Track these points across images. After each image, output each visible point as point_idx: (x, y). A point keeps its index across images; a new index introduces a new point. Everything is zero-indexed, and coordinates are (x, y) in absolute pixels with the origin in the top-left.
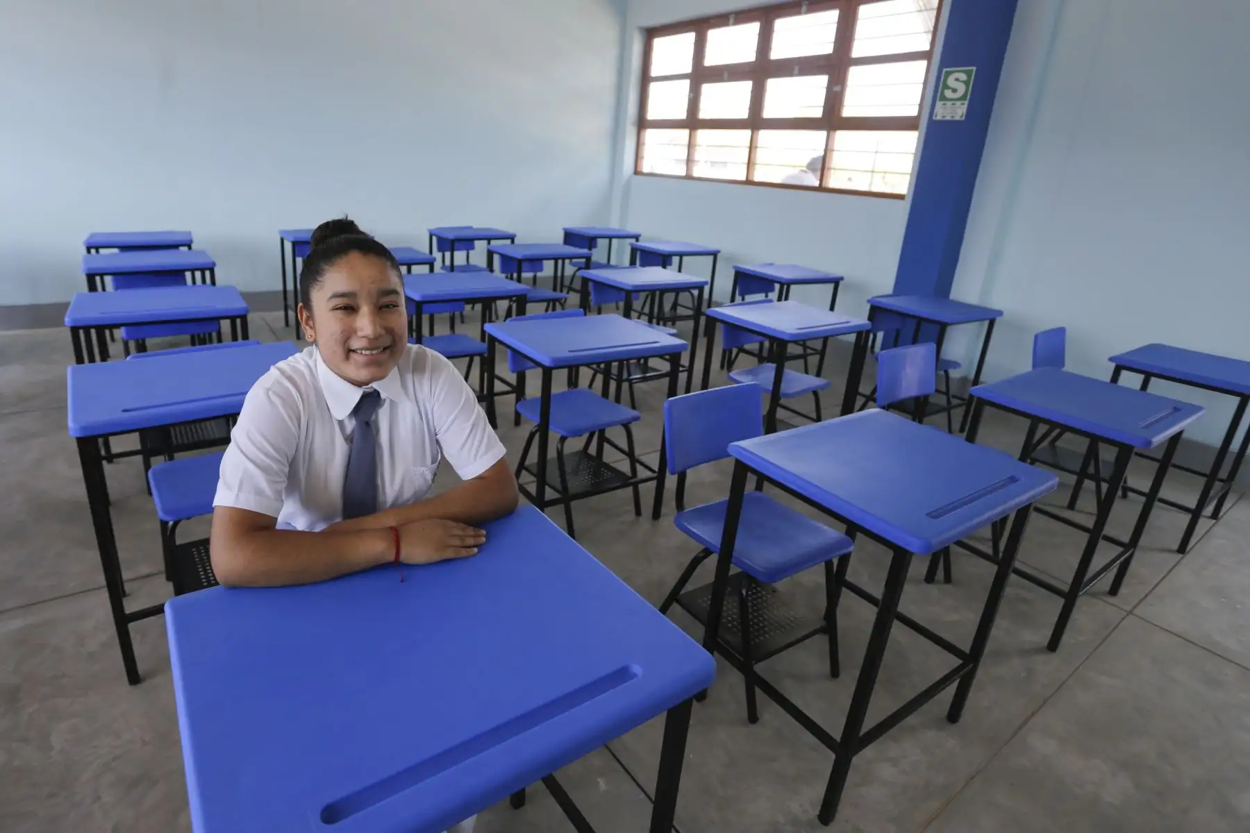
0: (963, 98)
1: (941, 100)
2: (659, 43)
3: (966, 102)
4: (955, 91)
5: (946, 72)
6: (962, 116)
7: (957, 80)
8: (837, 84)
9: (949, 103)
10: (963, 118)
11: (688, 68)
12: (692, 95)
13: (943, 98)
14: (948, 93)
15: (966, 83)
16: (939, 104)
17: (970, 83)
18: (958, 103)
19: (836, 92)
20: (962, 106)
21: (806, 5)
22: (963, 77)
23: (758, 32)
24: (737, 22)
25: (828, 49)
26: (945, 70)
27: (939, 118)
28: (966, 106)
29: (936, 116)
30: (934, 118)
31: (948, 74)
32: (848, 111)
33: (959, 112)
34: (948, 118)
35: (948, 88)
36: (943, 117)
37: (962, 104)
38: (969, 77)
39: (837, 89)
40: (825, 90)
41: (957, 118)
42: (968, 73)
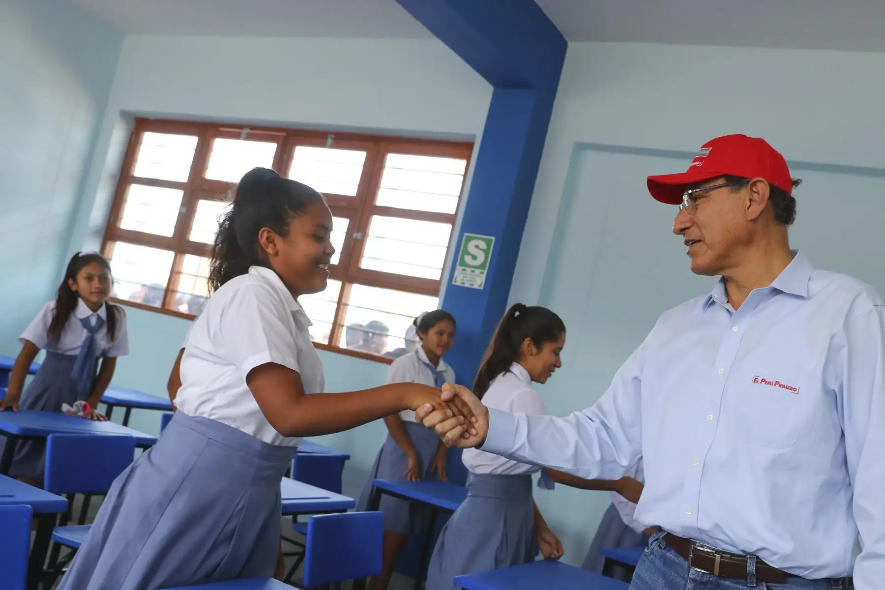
0: (482, 267)
1: (461, 265)
2: (150, 139)
3: (485, 272)
4: (474, 258)
5: (467, 236)
6: (480, 286)
7: (477, 247)
8: (358, 231)
9: (469, 270)
10: (482, 288)
11: (183, 177)
12: (184, 210)
13: (463, 264)
14: (468, 259)
15: (486, 252)
16: (459, 269)
17: (489, 251)
18: (478, 271)
19: (356, 239)
20: (481, 275)
21: (331, 138)
22: (483, 245)
23: (274, 155)
24: (249, 137)
25: (351, 190)
26: (466, 234)
27: (458, 283)
28: (484, 276)
29: (456, 281)
30: (453, 283)
31: (469, 239)
32: (366, 264)
33: (477, 280)
34: (467, 285)
35: (469, 254)
36: (462, 283)
37: (482, 273)
38: (488, 245)
39: (357, 235)
40: (344, 235)
41: (476, 287)
42: (488, 242)
